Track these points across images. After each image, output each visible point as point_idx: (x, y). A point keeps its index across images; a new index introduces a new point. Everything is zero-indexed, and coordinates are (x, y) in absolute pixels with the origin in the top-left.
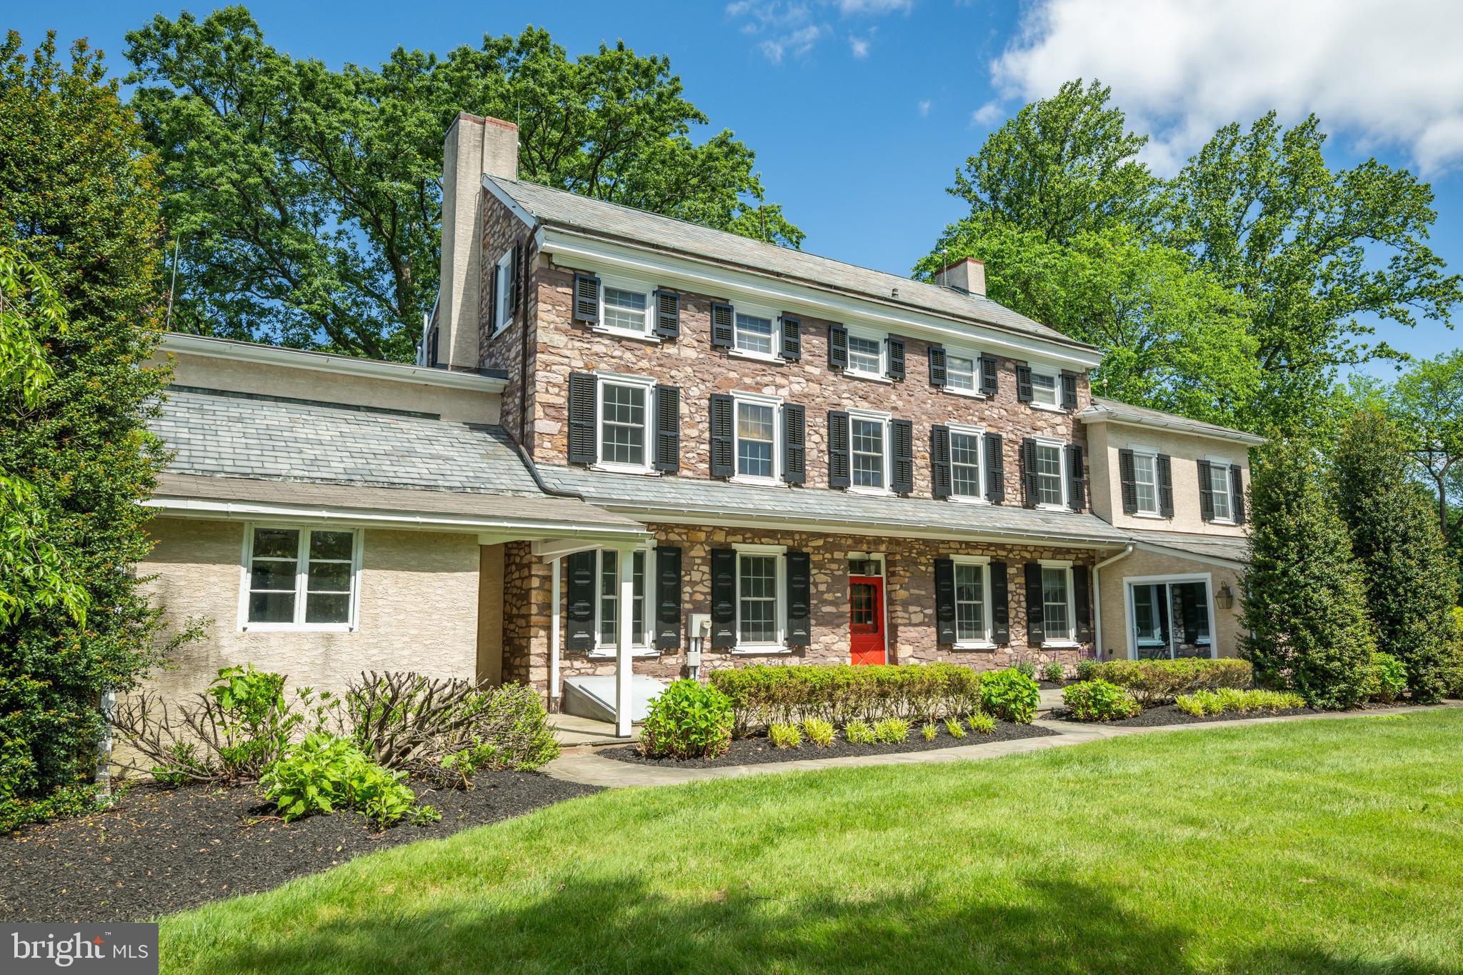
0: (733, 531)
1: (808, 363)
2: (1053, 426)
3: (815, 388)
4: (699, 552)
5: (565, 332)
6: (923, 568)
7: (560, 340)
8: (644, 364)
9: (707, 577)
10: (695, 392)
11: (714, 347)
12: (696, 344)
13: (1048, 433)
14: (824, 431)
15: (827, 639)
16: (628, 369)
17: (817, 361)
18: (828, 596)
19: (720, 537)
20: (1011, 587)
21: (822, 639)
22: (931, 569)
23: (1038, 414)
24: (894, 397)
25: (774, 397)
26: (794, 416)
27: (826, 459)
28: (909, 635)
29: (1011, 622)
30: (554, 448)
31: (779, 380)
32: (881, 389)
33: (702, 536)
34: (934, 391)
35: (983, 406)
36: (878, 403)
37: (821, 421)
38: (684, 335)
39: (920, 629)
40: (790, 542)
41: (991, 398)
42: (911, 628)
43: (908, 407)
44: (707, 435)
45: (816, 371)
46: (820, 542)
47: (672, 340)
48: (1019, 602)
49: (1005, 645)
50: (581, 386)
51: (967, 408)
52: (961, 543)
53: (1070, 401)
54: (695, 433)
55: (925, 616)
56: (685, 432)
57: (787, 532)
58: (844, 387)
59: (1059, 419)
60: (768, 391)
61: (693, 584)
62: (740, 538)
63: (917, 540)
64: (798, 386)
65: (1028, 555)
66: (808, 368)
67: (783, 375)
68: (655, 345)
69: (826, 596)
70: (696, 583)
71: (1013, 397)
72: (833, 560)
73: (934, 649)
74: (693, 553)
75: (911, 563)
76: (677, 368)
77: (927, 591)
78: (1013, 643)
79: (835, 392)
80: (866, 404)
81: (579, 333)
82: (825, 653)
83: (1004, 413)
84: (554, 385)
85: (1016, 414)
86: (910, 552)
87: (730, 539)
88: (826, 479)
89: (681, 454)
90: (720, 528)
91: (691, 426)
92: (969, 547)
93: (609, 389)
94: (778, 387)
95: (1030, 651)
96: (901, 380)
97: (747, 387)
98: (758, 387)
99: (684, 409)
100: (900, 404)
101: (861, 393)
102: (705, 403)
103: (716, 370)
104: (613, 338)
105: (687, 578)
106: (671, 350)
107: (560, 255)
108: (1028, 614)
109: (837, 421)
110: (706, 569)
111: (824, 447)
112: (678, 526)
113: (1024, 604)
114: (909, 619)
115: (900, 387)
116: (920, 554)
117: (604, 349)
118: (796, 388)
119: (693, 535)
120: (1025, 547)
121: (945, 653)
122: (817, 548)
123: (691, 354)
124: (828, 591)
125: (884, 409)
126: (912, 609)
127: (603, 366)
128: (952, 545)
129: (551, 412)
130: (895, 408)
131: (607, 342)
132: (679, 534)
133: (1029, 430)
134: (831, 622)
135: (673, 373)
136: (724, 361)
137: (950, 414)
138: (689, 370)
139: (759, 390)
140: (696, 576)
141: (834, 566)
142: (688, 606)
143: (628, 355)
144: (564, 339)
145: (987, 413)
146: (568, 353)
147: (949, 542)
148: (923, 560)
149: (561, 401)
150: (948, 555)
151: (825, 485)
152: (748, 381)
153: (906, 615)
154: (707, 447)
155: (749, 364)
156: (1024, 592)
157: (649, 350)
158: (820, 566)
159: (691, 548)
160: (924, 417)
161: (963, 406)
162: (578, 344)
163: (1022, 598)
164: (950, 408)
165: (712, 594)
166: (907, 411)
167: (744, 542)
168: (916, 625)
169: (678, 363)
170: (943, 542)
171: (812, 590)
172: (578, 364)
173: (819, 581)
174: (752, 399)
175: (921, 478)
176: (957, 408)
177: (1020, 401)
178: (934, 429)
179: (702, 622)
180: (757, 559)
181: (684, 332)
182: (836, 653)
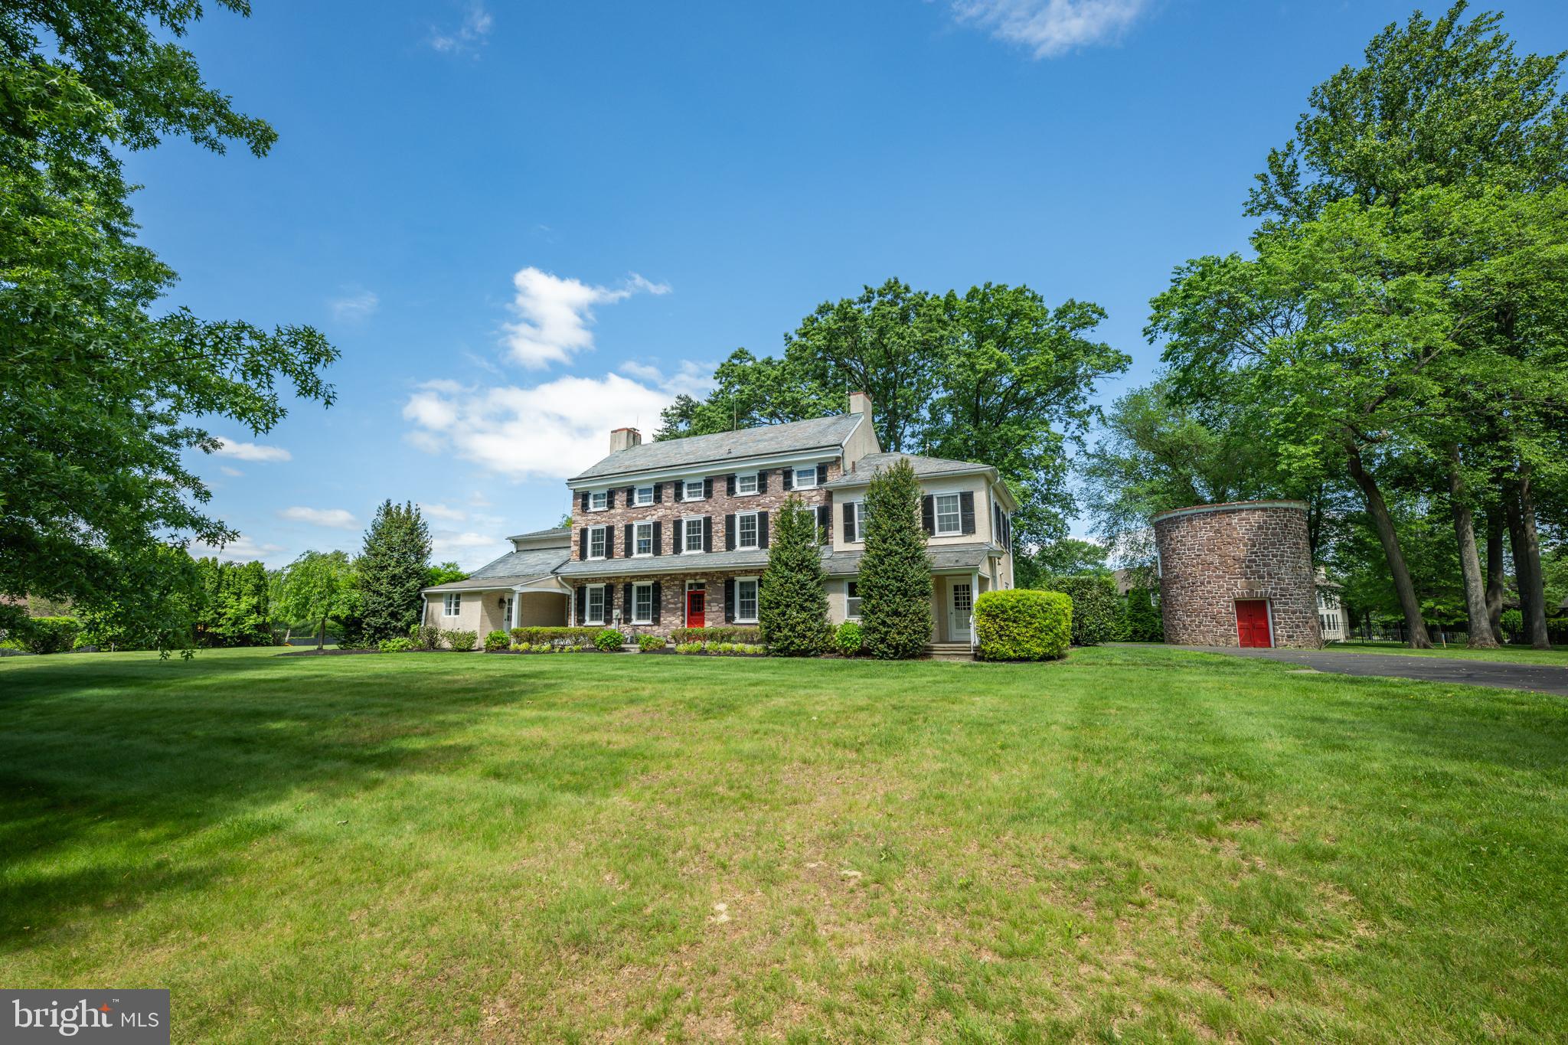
0: (632, 577)
1: (665, 501)
2: (810, 498)
3: (668, 512)
4: (621, 586)
5: (580, 515)
6: (719, 585)
7: (578, 518)
8: (604, 519)
9: (623, 595)
10: (620, 525)
11: (628, 506)
12: (621, 506)
13: (805, 502)
14: (672, 530)
15: (671, 619)
16: (598, 522)
17: (669, 499)
18: (672, 601)
19: (628, 580)
21: (667, 619)
22: (723, 585)
23: (798, 493)
24: (706, 506)
25: (649, 521)
26: (657, 526)
27: (672, 541)
30: (576, 555)
31: (653, 512)
32: (701, 504)
33: (622, 580)
34: (729, 497)
35: (759, 498)
36: (698, 512)
37: (671, 525)
39: (716, 613)
40: (656, 579)
41: (765, 492)
42: (712, 613)
43: (714, 509)
44: (624, 541)
45: (669, 504)
46: (669, 578)
47: (613, 508)
50: (584, 532)
51: (749, 502)
52: (741, 571)
53: (822, 480)
54: (620, 541)
55: (719, 607)
56: (616, 541)
57: (654, 575)
58: (682, 508)
59: (815, 493)
60: (648, 518)
62: (635, 579)
63: (716, 572)
64: (661, 512)
66: (665, 504)
67: (655, 510)
68: (607, 511)
69: (670, 601)
70: (619, 598)
71: (780, 488)
72: (674, 584)
73: (724, 620)
74: (618, 587)
75: (712, 583)
77: (721, 596)
79: (677, 511)
80: (693, 513)
81: (584, 514)
82: (669, 625)
83: (772, 498)
84: (577, 534)
85: (781, 497)
86: (713, 578)
87: (631, 580)
88: (672, 550)
89: (615, 550)
90: (628, 576)
91: (619, 538)
92: (746, 572)
93: (594, 531)
94: (653, 515)
96: (711, 497)
97: (640, 519)
99: (616, 532)
100: (710, 509)
101: (690, 508)
102: (624, 528)
103: (628, 514)
104: (594, 512)
105: (615, 596)
106: (613, 511)
107: (577, 489)
109: (677, 524)
110: (623, 592)
111: (671, 536)
114: (711, 609)
115: (711, 500)
116: (717, 578)
117: (591, 517)
118: (660, 514)
119: (618, 580)
121: (730, 625)
122: (667, 580)
123: (620, 511)
124: (674, 598)
125: (702, 513)
126: (713, 604)
127: (591, 523)
128: (736, 572)
129: (576, 543)
130: (707, 512)
131: (592, 514)
132: (614, 580)
133: (790, 504)
134: (673, 611)
135: (613, 520)
136: (631, 510)
137: (738, 507)
138: (618, 517)
139: (645, 519)
140: (619, 595)
141: (675, 587)
142: (614, 607)
143: (599, 517)
144: (580, 517)
145: (761, 501)
146: (580, 522)
147: (734, 571)
148: (719, 580)
149: (578, 539)
150: (733, 577)
151: (672, 553)
152: (640, 516)
153: (710, 607)
154: (624, 545)
155: (641, 509)
157: (605, 514)
158: (668, 588)
159: (617, 585)
160: (722, 512)
161: (745, 502)
162: (583, 518)
164: (738, 504)
165: (625, 601)
166: (713, 511)
167: (637, 581)
168: (714, 611)
169: (615, 516)
170: (731, 571)
171: (663, 598)
172: (583, 525)
173: (667, 595)
174: (642, 523)
175: (718, 542)
176: (743, 503)
177: (785, 489)
178: (727, 517)
179: (616, 612)
180: (644, 587)
181: (617, 503)
182: (675, 625)
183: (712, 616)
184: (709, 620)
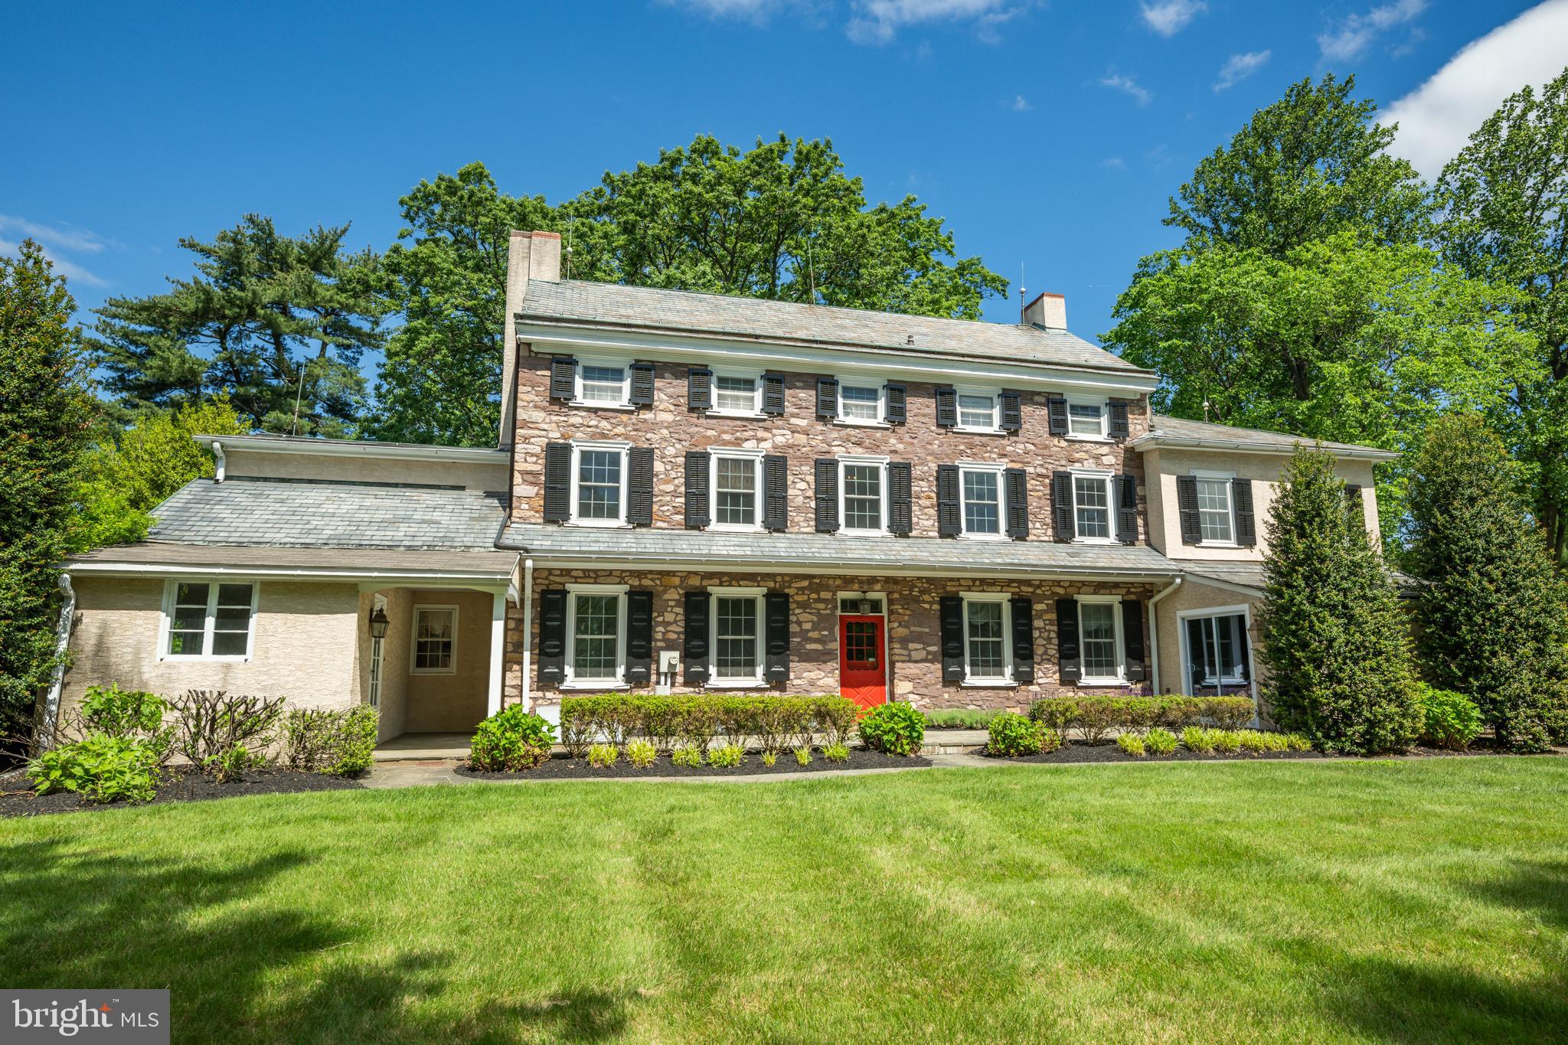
0: (710, 575)
1: (793, 415)
2: (1097, 458)
3: (801, 439)
4: (673, 595)
5: (544, 409)
6: (927, 606)
7: (538, 416)
8: (620, 430)
9: (680, 617)
10: (671, 451)
11: (691, 410)
12: (672, 408)
13: (1090, 464)
14: (811, 479)
15: (812, 675)
16: (604, 436)
17: (803, 413)
18: (814, 635)
19: (695, 582)
20: (1038, 623)
21: (805, 675)
22: (936, 607)
23: (1077, 446)
24: (893, 441)
25: (755, 450)
26: (776, 466)
27: (813, 504)
28: (907, 672)
29: (1037, 659)
30: (531, 509)
31: (761, 434)
32: (879, 434)
33: (677, 581)
34: (943, 431)
35: (1005, 442)
36: (875, 448)
37: (808, 469)
38: (661, 401)
39: (921, 665)
40: (772, 584)
41: (1015, 433)
42: (911, 665)
43: (909, 449)
44: (682, 489)
45: (803, 423)
46: (806, 583)
47: (648, 407)
48: (1049, 639)
49: (1030, 682)
50: (557, 455)
51: (984, 445)
52: (974, 580)
53: (1119, 429)
54: (670, 488)
55: (929, 653)
56: (658, 487)
57: (768, 575)
58: (835, 435)
59: (1105, 449)
60: (750, 445)
61: (666, 624)
62: (717, 581)
63: (919, 578)
64: (779, 438)
65: (1061, 591)
66: (793, 421)
67: (766, 429)
68: (631, 412)
69: (811, 634)
70: (669, 624)
71: (1044, 431)
72: (819, 600)
73: (939, 686)
74: (666, 597)
75: (910, 601)
76: (653, 431)
77: (932, 628)
78: (1040, 681)
79: (823, 441)
80: (860, 450)
81: (556, 408)
82: (810, 688)
83: (1031, 447)
84: (533, 455)
85: (1047, 447)
86: (911, 590)
87: (705, 583)
88: (813, 523)
89: (655, 508)
90: (696, 573)
91: (667, 482)
92: (985, 584)
93: (586, 456)
94: (760, 440)
95: (1063, 689)
96: (902, 424)
97: (726, 443)
98: (738, 442)
99: (658, 466)
100: (900, 447)
101: (854, 440)
102: (681, 460)
103: (694, 429)
104: (589, 410)
105: (660, 619)
106: (646, 415)
107: (538, 343)
108: (1060, 651)
109: (825, 468)
110: (680, 610)
111: (811, 493)
112: (651, 572)
113: (1056, 641)
114: (909, 655)
115: (901, 430)
116: (922, 592)
117: (580, 420)
118: (780, 440)
119: (666, 580)
120: (1058, 583)
121: (952, 690)
122: (802, 589)
123: (668, 417)
124: (813, 629)
125: (882, 453)
126: (911, 646)
127: (579, 435)
128: (963, 582)
129: (530, 478)
130: (895, 452)
131: (583, 414)
132: (653, 580)
133: (1063, 462)
134: (818, 658)
135: (649, 436)
136: (702, 421)
137: (961, 453)
138: (665, 432)
139: (739, 445)
140: (669, 617)
141: (821, 606)
142: (660, 644)
143: (604, 424)
144: (542, 414)
145: (1009, 448)
146: (545, 426)
147: (959, 579)
148: (926, 597)
149: (539, 468)
150: (957, 592)
151: (812, 530)
152: (727, 437)
153: (905, 652)
154: (682, 500)
155: (728, 422)
156: (1055, 628)
157: (625, 418)
158: (804, 606)
159: (665, 592)
160: (929, 458)
161: (977, 445)
162: (554, 418)
163: (1053, 635)
164: (962, 447)
165: (686, 633)
166: (908, 453)
167: (721, 585)
168: (916, 662)
169: (654, 427)
170: (951, 580)
171: (794, 628)
172: (555, 435)
173: (801, 620)
174: (731, 454)
175: (924, 518)
176: (971, 446)
177: (1052, 434)
178: (941, 469)
179: (669, 658)
180: (736, 603)
181: (660, 398)
182: (822, 688)
183: (912, 669)
184: (907, 678)
